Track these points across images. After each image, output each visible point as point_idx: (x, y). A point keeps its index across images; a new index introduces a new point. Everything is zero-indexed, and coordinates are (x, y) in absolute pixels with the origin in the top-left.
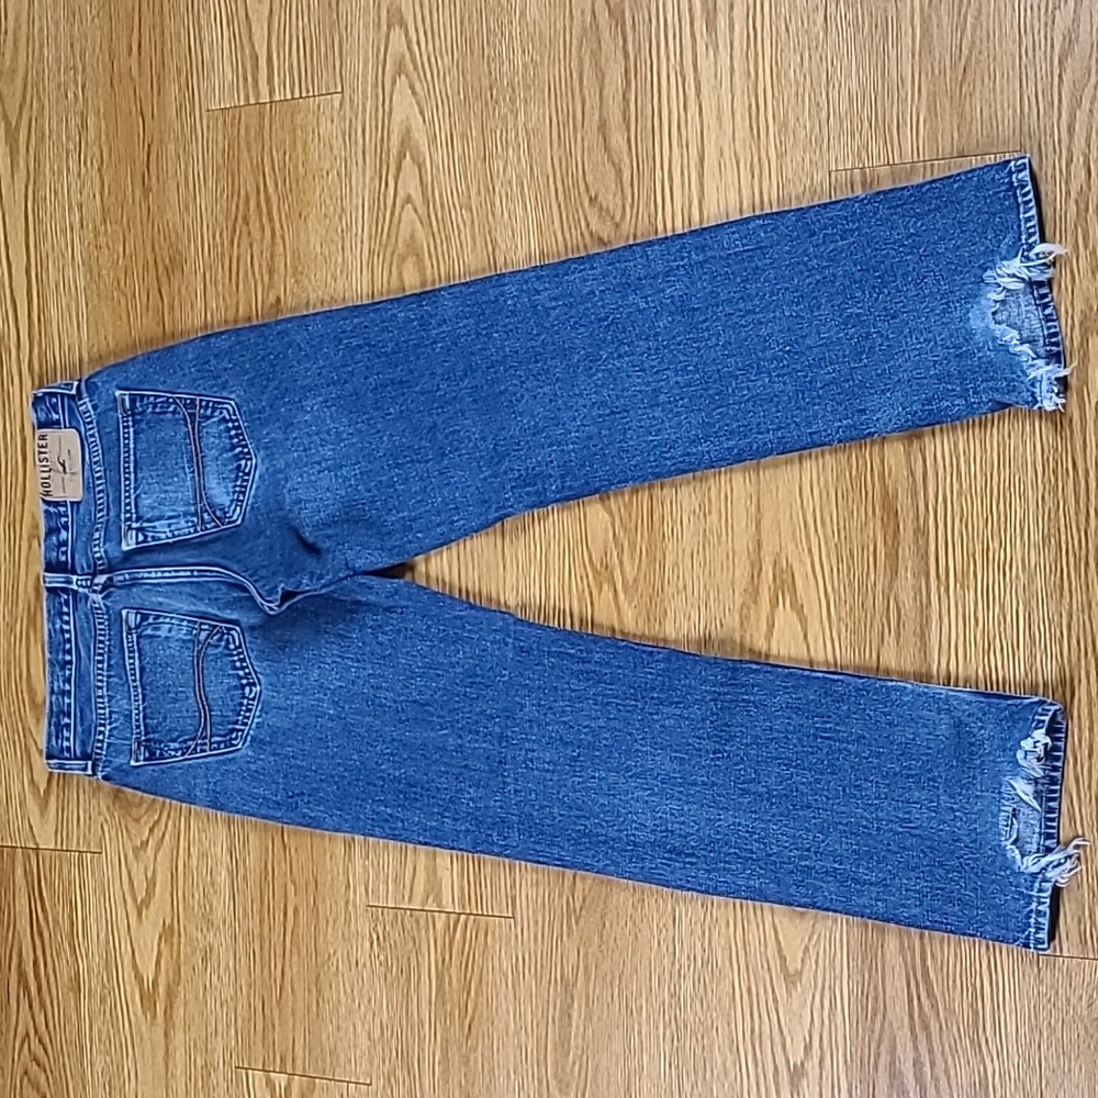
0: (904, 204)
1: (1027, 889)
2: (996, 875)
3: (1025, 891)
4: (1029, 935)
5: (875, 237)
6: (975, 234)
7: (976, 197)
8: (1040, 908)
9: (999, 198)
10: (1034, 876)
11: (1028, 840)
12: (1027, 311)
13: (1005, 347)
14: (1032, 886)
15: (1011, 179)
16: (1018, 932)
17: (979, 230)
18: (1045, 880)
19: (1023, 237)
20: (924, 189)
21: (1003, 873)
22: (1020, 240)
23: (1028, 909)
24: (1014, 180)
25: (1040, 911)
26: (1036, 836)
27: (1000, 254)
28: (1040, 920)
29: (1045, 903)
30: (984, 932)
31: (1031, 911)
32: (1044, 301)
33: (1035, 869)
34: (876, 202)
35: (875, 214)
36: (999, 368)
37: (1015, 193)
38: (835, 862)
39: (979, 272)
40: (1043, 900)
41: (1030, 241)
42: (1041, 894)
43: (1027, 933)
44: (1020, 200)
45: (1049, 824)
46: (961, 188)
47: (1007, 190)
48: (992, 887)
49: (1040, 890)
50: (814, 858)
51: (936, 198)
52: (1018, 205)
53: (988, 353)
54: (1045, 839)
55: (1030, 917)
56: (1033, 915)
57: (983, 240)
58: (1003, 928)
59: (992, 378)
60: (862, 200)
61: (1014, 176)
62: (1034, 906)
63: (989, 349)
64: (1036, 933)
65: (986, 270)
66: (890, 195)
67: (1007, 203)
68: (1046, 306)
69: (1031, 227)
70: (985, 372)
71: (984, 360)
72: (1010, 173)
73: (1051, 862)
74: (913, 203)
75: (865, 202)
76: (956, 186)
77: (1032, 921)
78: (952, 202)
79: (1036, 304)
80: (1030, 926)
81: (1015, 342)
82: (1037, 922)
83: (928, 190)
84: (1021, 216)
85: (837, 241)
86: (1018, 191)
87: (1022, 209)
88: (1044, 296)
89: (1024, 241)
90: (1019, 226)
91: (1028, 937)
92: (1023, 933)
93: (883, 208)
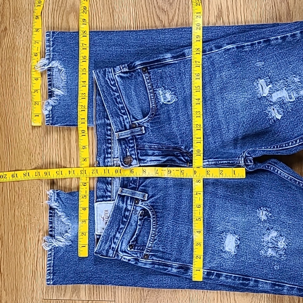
0: (95, 278)
1: (55, 55)
2: (67, 58)
3: (56, 53)
4: (52, 37)
5: (109, 268)
6: (71, 259)
7: (67, 273)
8: (49, 48)
9: (59, 271)
10: (53, 60)
11: (57, 72)
12: (58, 227)
13: (67, 216)
14: (53, 56)
15: (53, 277)
16: (57, 37)
17: (69, 260)
18: (48, 59)
19: (53, 254)
20: (86, 281)
21: (65, 58)
22: (54, 253)
23: (54, 47)
24: (52, 276)
25: (49, 47)
26: (54, 75)
27: (63, 250)
28: (49, 44)
29: (47, 50)
30: (69, 35)
31: (52, 46)
32: (51, 229)
33: (53, 62)
34: (106, 281)
35: (107, 277)
36: (70, 208)
37: (53, 271)
38: (130, 51)
39: (73, 245)
40: (48, 51)
41: (51, 252)
42: (49, 53)
43: (53, 38)
44: (52, 268)
45: (50, 80)
46: (72, 278)
47: (55, 273)
48: (68, 52)
49: (50, 55)
50: (139, 51)
51: (82, 277)
52: (53, 266)
53: (73, 214)
54: (50, 74)
55: (52, 44)
56: (51, 45)
57: (69, 256)
58: (63, 37)
59: (73, 204)
60: (111, 283)
61: (51, 278)
62: (51, 49)
63: (73, 216)
64: (49, 39)
65: (70, 245)
66: (100, 282)
67: (57, 268)
68: (51, 227)
69: (50, 257)
70: (75, 207)
71: (75, 212)
72: (53, 279)
73: (47, 66)
74: (91, 277)
75: (109, 282)
76: (73, 279)
77: (51, 43)
78: (77, 274)
79: (54, 228)
80: (52, 40)
81: (63, 217)
82: (49, 42)
83: (84, 281)
84: (52, 262)
85: (124, 270)
86: (52, 272)
87: (52, 265)
88: (51, 231)
89: (53, 253)
90: (54, 258)
91: (53, 36)
92: (55, 38)
93: (103, 278)
